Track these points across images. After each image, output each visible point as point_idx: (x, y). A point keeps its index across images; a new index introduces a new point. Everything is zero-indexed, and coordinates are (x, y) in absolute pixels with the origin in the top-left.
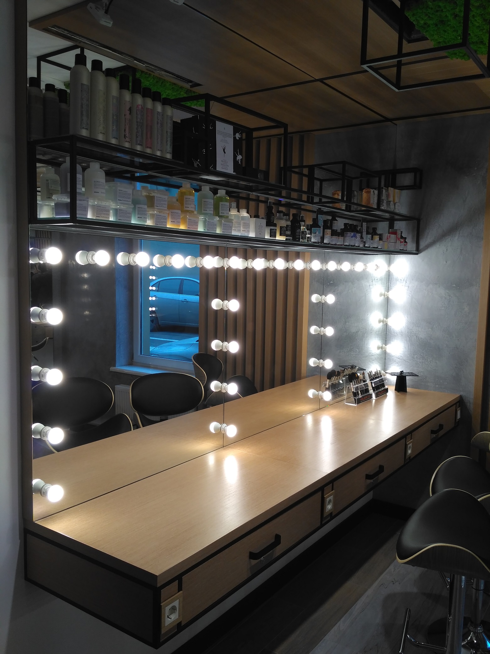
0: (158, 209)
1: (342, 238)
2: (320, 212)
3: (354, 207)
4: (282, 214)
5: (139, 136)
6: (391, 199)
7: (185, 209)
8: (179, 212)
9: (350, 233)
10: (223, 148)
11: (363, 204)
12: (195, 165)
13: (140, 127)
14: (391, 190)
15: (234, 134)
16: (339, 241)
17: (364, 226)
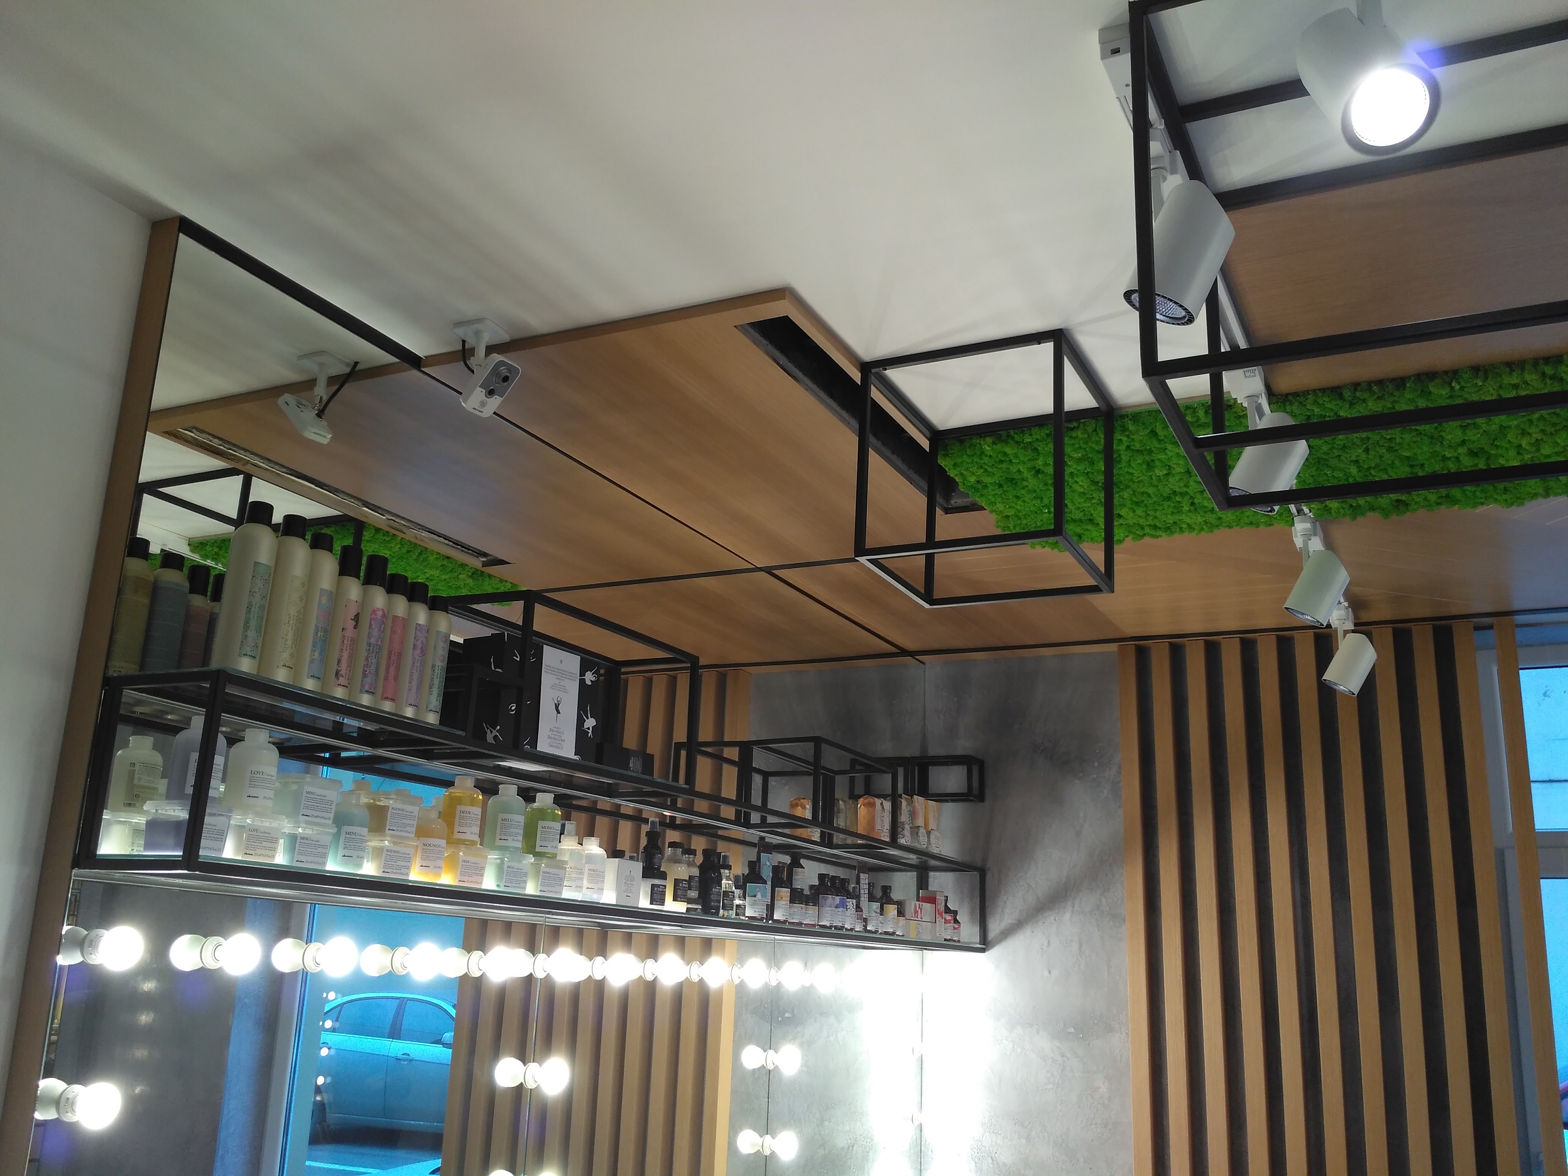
0: (392, 836)
1: (815, 908)
2: (765, 847)
3: (838, 838)
4: (679, 851)
5: (369, 675)
6: (920, 822)
7: (457, 836)
8: (443, 842)
9: (833, 899)
10: (556, 702)
11: (860, 831)
12: (490, 738)
13: (374, 656)
14: (919, 800)
15: (582, 673)
16: (806, 915)
17: (862, 881)
